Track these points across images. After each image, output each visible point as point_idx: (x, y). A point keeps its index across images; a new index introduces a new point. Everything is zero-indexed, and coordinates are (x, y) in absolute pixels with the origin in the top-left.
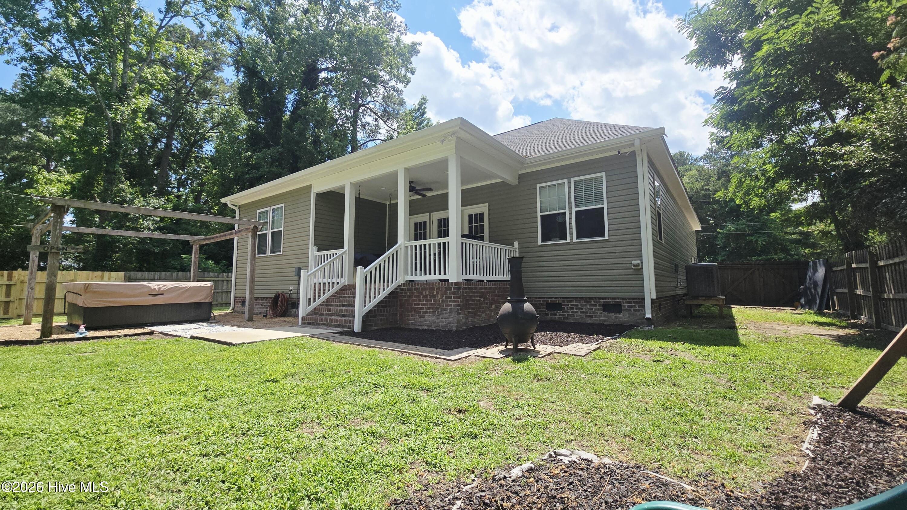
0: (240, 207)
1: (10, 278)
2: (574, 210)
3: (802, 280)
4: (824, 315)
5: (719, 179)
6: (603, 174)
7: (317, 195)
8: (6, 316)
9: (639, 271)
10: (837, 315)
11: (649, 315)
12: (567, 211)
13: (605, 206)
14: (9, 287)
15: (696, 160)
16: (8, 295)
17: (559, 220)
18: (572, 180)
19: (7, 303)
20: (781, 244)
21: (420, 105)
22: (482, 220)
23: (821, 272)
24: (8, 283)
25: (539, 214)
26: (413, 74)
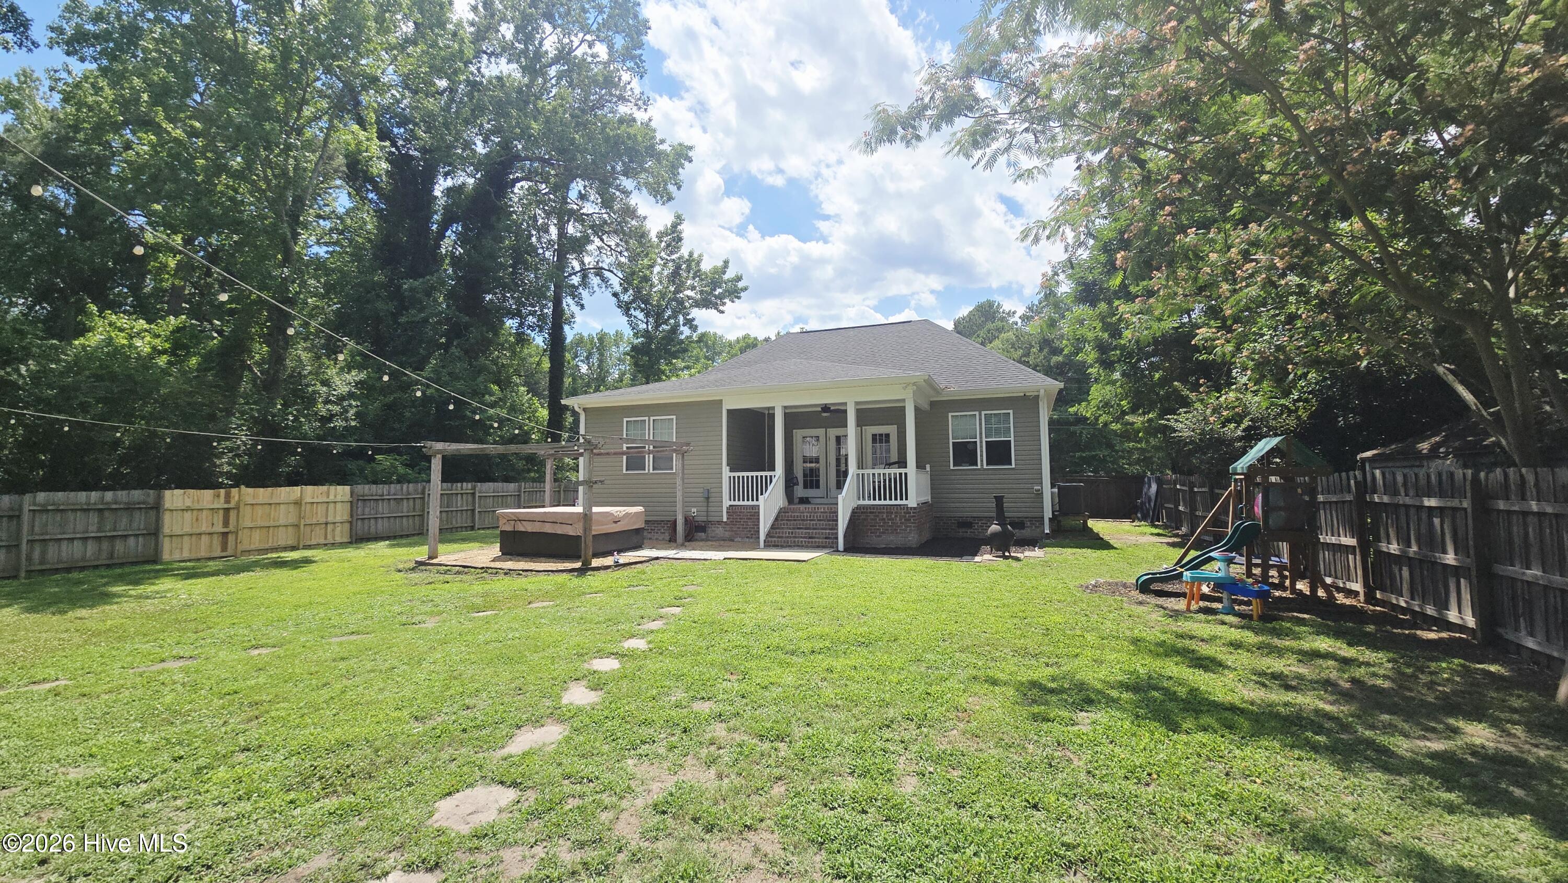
0: (584, 410)
1: (228, 499)
2: (984, 440)
3: (1139, 494)
4: (1156, 527)
5: (1041, 350)
6: (1011, 412)
7: (729, 411)
8: (224, 554)
9: (1040, 494)
10: (1165, 527)
11: (1047, 531)
12: (978, 440)
13: (1012, 439)
14: (227, 511)
15: (1008, 314)
16: (226, 523)
17: (970, 447)
18: (983, 413)
19: (225, 535)
20: (1105, 437)
21: (675, 226)
22: (888, 441)
23: (1154, 487)
24: (226, 506)
25: (951, 441)
26: (679, 188)
